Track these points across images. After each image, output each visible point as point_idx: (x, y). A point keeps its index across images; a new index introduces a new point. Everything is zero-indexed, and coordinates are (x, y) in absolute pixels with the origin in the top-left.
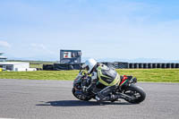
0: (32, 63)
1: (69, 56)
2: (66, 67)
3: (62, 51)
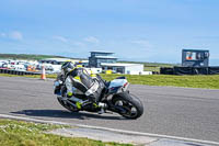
0: (147, 66)
1: (194, 58)
2: (189, 71)
3: (184, 51)
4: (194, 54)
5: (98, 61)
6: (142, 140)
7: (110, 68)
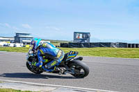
3: (75, 33)
4: (81, 35)
5: (21, 39)
6: (47, 89)
7: (28, 43)
